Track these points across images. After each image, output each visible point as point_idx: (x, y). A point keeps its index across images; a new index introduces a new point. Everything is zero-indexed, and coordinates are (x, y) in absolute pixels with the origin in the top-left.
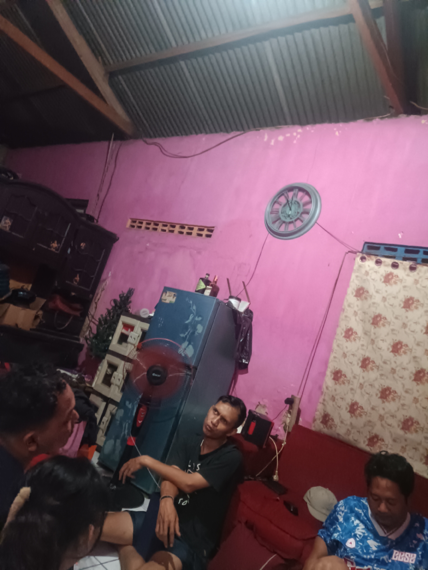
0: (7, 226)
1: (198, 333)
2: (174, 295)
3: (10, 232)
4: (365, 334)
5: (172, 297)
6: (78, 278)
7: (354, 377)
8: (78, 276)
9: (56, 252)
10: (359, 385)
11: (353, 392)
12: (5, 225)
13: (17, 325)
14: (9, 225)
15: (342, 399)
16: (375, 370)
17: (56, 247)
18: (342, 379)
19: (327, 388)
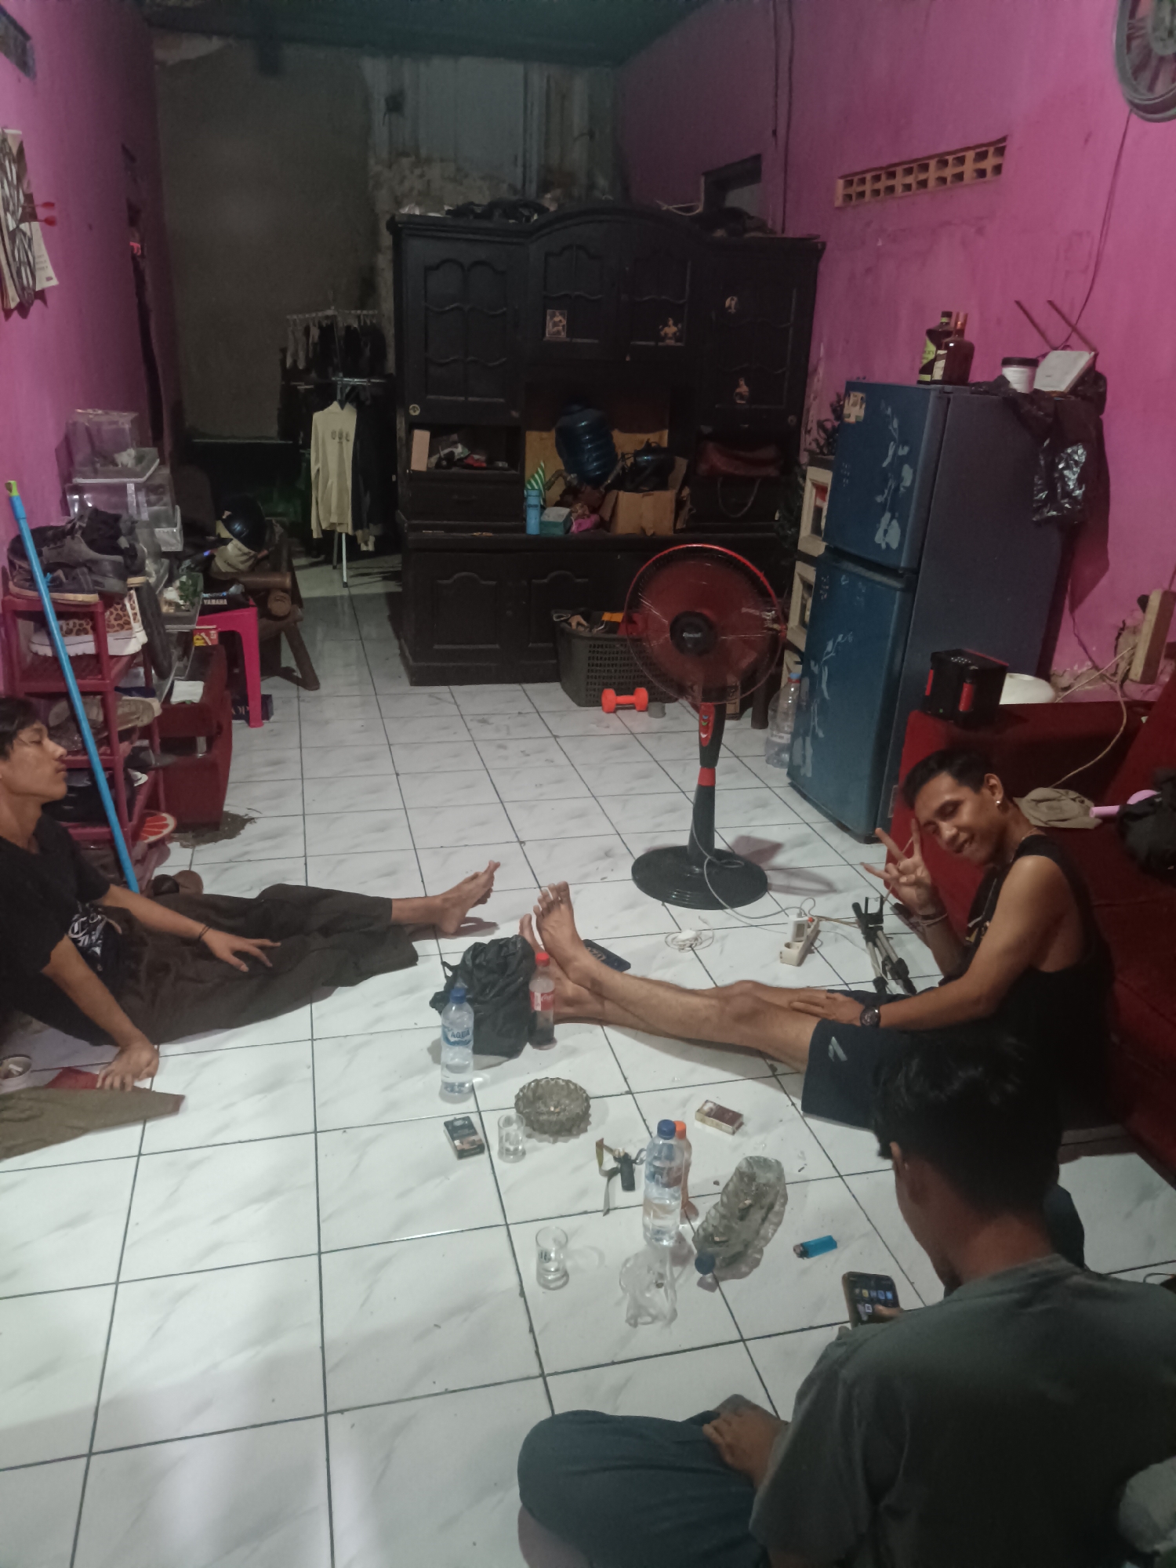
0: (561, 328)
1: (904, 487)
2: (862, 398)
3: (568, 340)
5: (858, 407)
6: (743, 389)
8: (742, 382)
9: (679, 344)
12: (555, 329)
13: (643, 530)
14: (563, 326)
17: (675, 334)
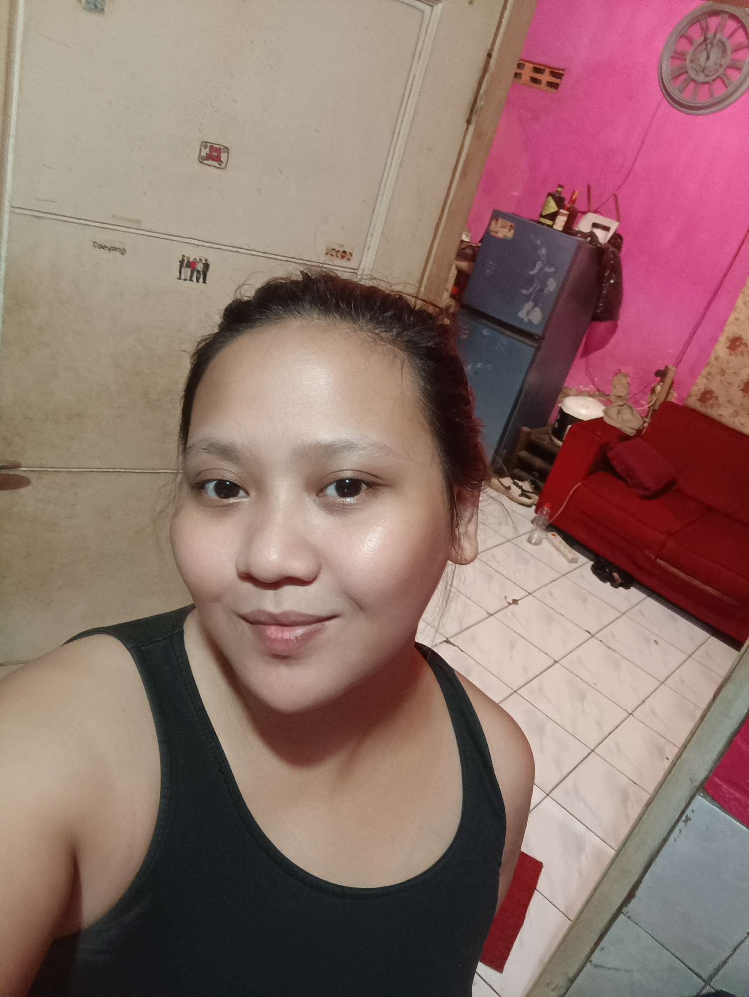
1: (549, 291)
2: (511, 226)
5: (507, 230)
15: (736, 374)
18: (740, 349)
19: (716, 359)
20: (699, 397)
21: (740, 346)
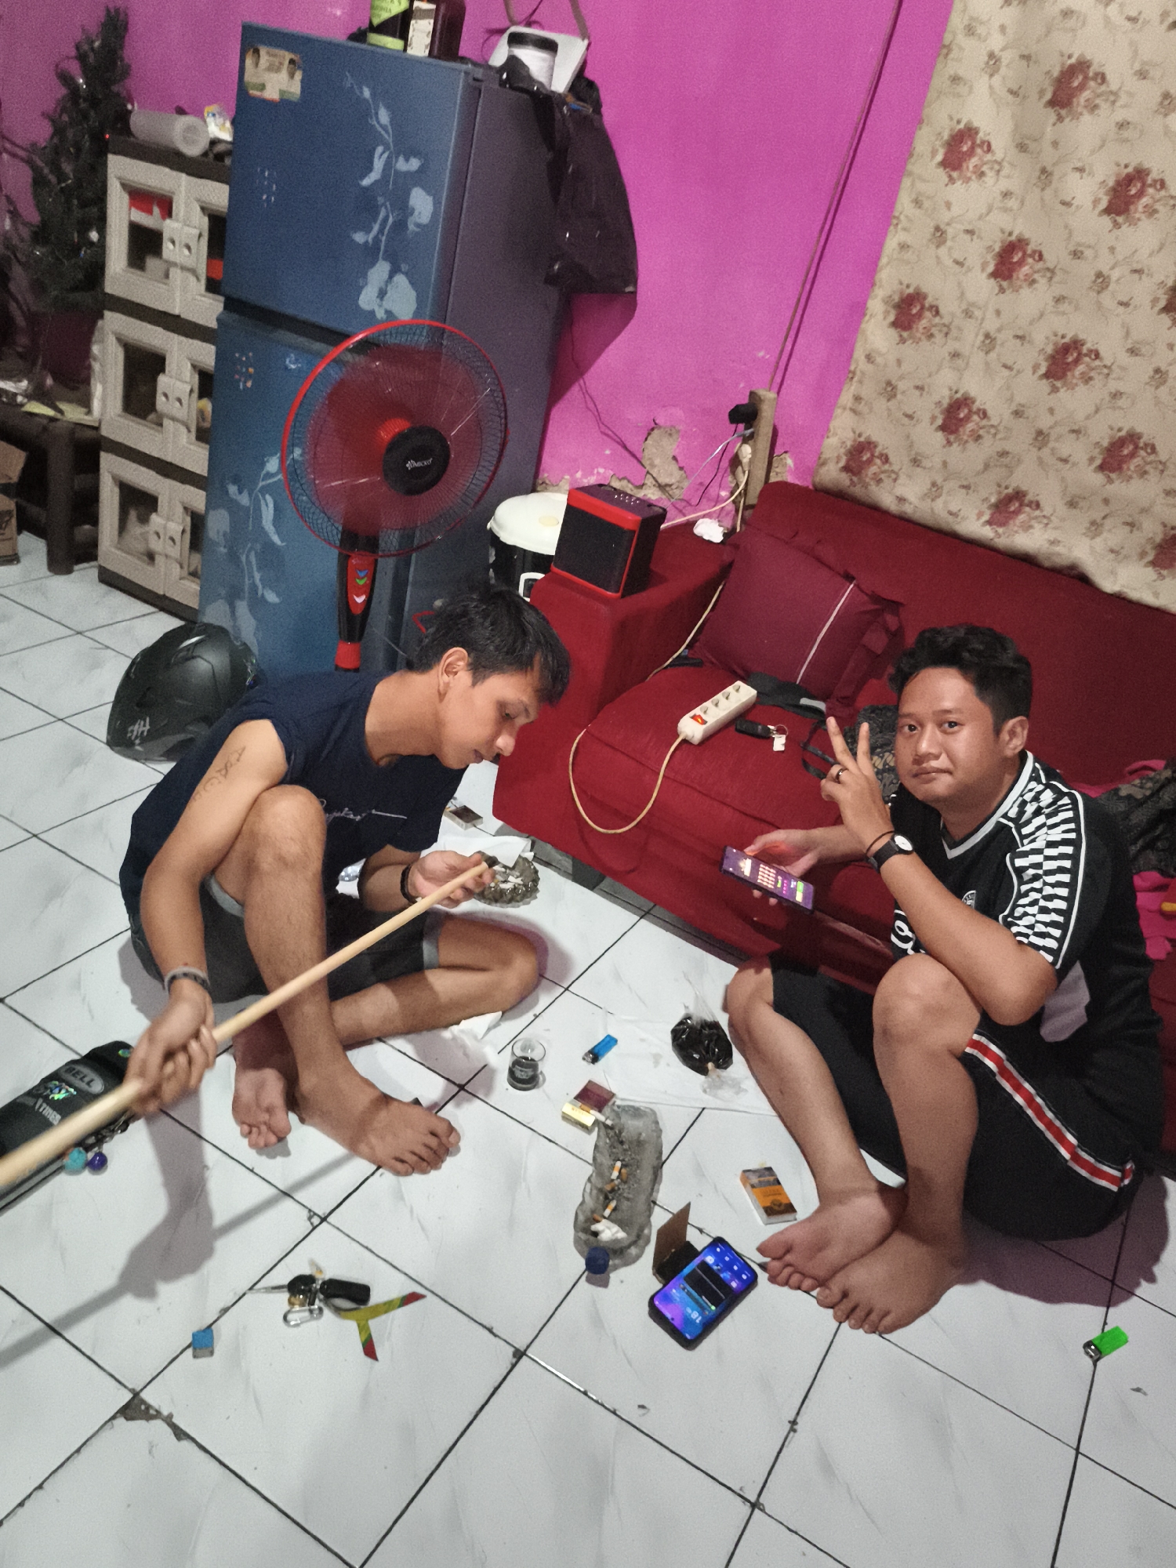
1: (418, 225)
2: (292, 62)
4: (1022, 147)
5: (284, 75)
7: (968, 314)
10: (981, 338)
11: (959, 362)
15: (920, 388)
16: (1042, 282)
18: (924, 323)
19: (869, 358)
20: (842, 463)
21: (920, 315)
